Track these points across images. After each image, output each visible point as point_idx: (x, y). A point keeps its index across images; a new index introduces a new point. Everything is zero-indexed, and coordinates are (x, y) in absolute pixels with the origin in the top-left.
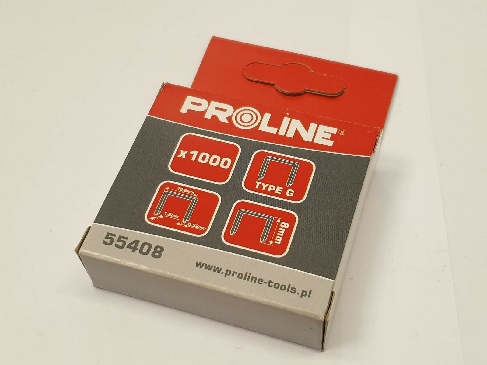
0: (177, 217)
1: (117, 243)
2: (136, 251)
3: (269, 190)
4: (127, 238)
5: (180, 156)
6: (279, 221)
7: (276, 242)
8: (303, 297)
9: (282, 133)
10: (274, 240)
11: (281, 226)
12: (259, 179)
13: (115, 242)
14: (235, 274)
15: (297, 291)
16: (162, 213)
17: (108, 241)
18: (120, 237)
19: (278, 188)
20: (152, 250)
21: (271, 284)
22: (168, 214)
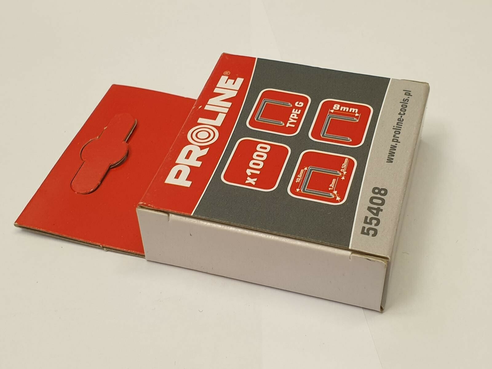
0: (334, 180)
1: (373, 224)
2: (381, 208)
3: (297, 118)
5: (254, 183)
6: (332, 111)
8: (411, 94)
9: (225, 110)
11: (337, 109)
12: (284, 125)
13: (373, 226)
14: (395, 136)
15: (407, 98)
16: (332, 191)
17: (372, 232)
19: (293, 112)
20: (379, 196)
21: (402, 113)
22: (331, 187)
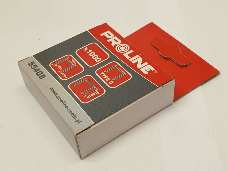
0: (62, 69)
2: (36, 72)
3: (104, 78)
4: (37, 66)
5: (84, 49)
7: (87, 97)
8: (76, 122)
9: (130, 60)
10: (87, 96)
11: (95, 93)
12: (104, 72)
13: (32, 66)
14: (60, 99)
15: (76, 119)
17: (31, 64)
18: (36, 65)
19: (109, 78)
20: (41, 75)
21: (70, 111)
22: (59, 66)
